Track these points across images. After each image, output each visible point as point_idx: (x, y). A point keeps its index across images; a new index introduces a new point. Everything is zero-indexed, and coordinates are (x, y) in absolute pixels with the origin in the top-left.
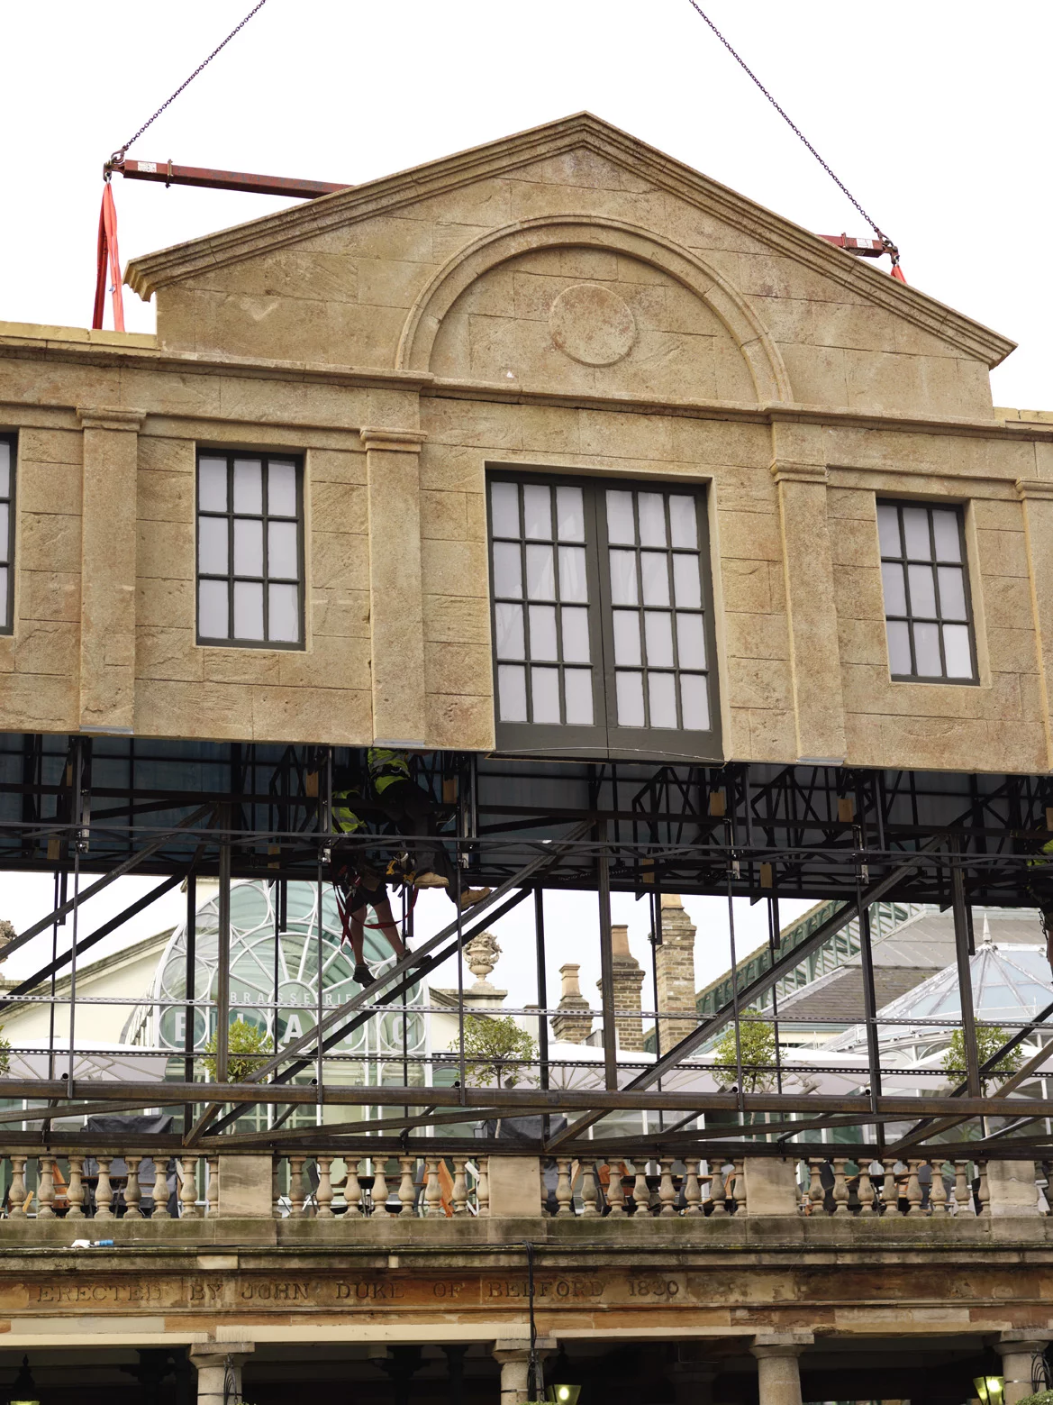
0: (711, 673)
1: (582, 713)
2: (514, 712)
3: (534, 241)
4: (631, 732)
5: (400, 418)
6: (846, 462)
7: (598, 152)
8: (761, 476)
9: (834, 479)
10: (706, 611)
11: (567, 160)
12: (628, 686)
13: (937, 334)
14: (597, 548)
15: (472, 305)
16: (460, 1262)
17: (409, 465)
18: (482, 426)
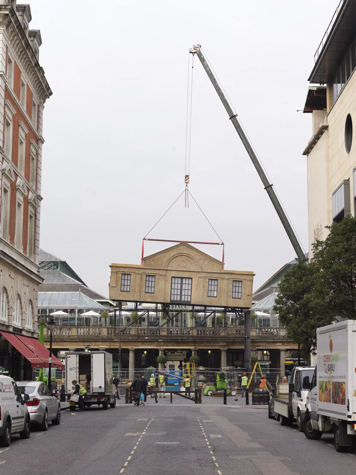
0: (191, 296)
1: (179, 299)
2: (172, 299)
3: (178, 255)
4: (183, 301)
5: (163, 273)
6: (205, 276)
7: (185, 245)
8: (197, 277)
9: (204, 278)
10: (191, 290)
11: (182, 246)
12: (183, 297)
13: (217, 263)
14: (182, 284)
15: (172, 261)
16: (187, 340)
17: (164, 277)
18: (171, 273)
